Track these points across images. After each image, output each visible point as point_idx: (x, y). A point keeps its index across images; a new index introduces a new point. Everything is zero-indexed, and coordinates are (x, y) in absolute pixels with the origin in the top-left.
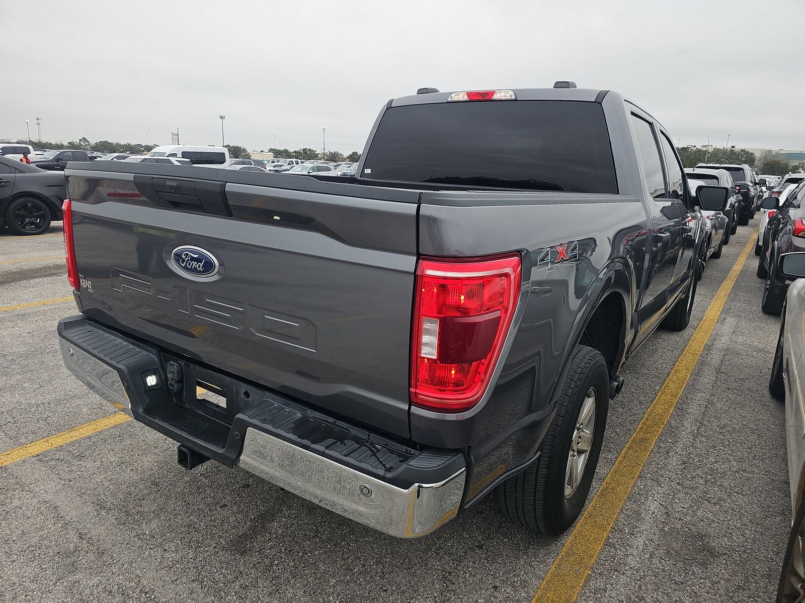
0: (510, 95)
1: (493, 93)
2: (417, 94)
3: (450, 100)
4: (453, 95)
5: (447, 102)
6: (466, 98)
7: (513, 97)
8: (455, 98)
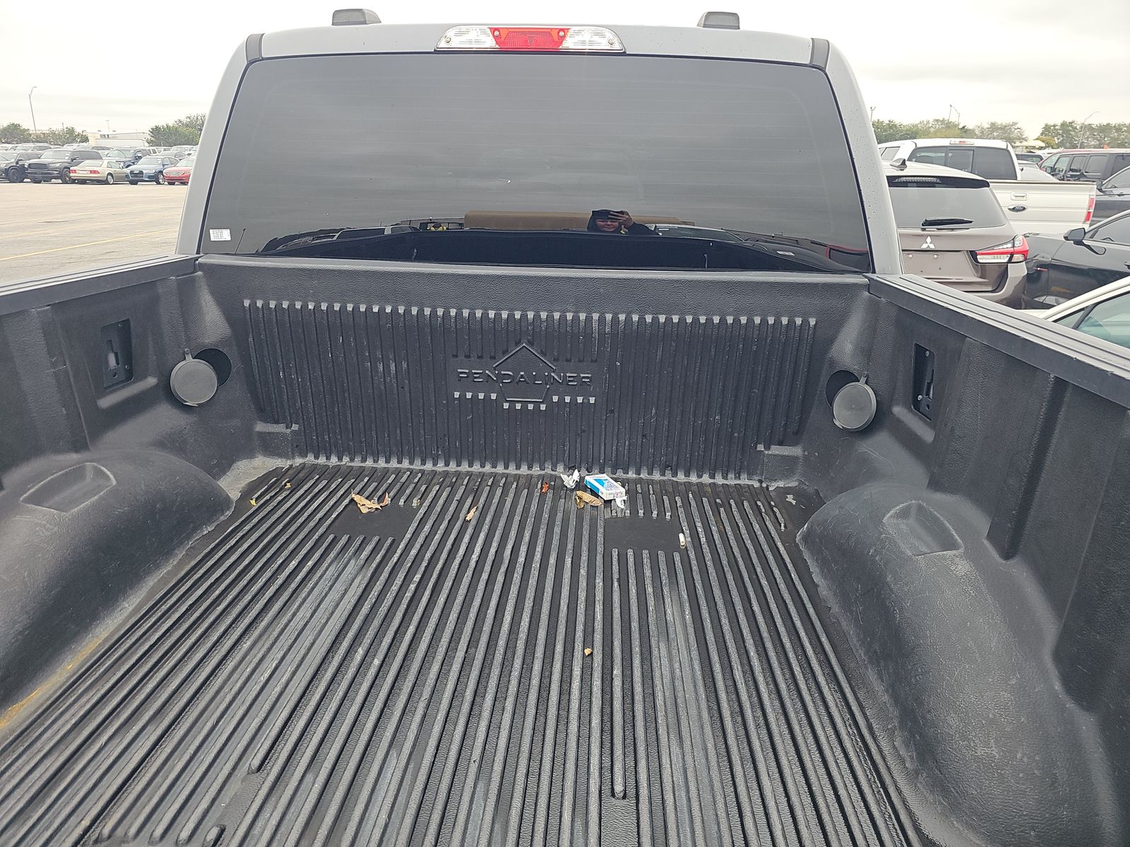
1: (563, 32)
3: (443, 45)
4: (450, 33)
5: (436, 52)
6: (489, 42)
7: (617, 47)
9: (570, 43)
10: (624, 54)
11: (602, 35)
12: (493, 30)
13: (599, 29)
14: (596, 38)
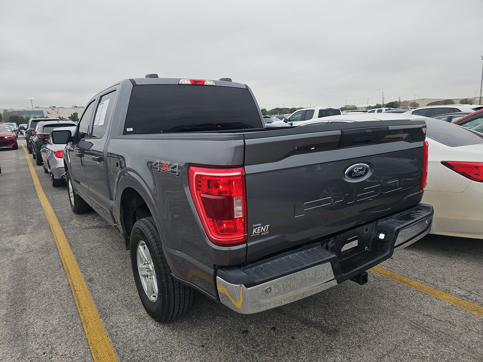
0: (211, 83)
1: (204, 81)
2: (146, 77)
3: (180, 83)
6: (189, 83)
7: (214, 84)
8: (182, 82)
9: (205, 83)
10: (216, 86)
11: (211, 82)
12: (191, 80)
13: (210, 81)
14: (209, 83)
